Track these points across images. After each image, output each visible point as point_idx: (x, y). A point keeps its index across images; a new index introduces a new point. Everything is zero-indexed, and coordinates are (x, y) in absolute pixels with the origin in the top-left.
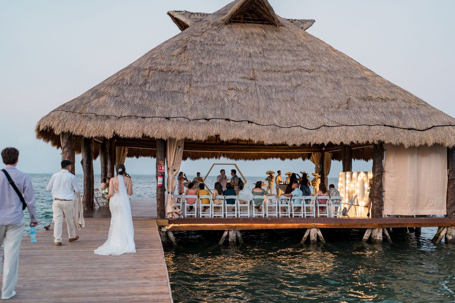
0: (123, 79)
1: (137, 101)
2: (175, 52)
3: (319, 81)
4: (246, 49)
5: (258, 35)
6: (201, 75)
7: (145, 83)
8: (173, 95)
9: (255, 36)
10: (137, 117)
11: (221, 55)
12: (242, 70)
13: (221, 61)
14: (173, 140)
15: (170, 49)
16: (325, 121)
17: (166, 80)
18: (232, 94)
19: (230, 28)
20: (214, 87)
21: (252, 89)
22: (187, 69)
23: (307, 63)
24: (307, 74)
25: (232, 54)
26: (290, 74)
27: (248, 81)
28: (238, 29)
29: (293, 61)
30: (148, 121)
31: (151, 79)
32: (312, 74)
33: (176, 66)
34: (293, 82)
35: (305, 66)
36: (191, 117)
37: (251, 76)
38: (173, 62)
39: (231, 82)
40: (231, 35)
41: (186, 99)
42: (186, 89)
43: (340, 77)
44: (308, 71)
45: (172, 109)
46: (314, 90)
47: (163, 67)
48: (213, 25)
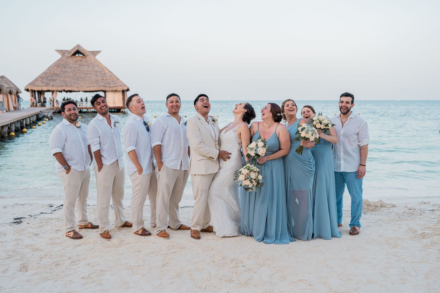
0: (43, 76)
1: (46, 82)
2: (56, 67)
3: (92, 75)
4: (75, 66)
5: (80, 60)
6: (62, 74)
7: (48, 77)
8: (54, 80)
9: (79, 61)
10: (46, 86)
11: (68, 68)
12: (73, 72)
13: (67, 70)
14: (55, 91)
15: (54, 67)
16: (90, 85)
17: (53, 76)
18: (69, 79)
19: (72, 58)
20: (65, 78)
21: (74, 78)
22: (58, 73)
23: (91, 69)
24: (89, 73)
25: (71, 67)
26: (85, 73)
27: (74, 76)
28: (74, 59)
29: (87, 69)
30: (49, 86)
31: (49, 76)
32: (91, 73)
33: (56, 72)
34: (85, 75)
35: (90, 70)
36: (59, 85)
37: (75, 74)
38: (55, 71)
39: (69, 76)
40: (71, 61)
41: (57, 81)
42: (58, 78)
43: (98, 73)
44: (90, 72)
45: (54, 83)
46: (90, 77)
47: (52, 72)
48: (67, 57)
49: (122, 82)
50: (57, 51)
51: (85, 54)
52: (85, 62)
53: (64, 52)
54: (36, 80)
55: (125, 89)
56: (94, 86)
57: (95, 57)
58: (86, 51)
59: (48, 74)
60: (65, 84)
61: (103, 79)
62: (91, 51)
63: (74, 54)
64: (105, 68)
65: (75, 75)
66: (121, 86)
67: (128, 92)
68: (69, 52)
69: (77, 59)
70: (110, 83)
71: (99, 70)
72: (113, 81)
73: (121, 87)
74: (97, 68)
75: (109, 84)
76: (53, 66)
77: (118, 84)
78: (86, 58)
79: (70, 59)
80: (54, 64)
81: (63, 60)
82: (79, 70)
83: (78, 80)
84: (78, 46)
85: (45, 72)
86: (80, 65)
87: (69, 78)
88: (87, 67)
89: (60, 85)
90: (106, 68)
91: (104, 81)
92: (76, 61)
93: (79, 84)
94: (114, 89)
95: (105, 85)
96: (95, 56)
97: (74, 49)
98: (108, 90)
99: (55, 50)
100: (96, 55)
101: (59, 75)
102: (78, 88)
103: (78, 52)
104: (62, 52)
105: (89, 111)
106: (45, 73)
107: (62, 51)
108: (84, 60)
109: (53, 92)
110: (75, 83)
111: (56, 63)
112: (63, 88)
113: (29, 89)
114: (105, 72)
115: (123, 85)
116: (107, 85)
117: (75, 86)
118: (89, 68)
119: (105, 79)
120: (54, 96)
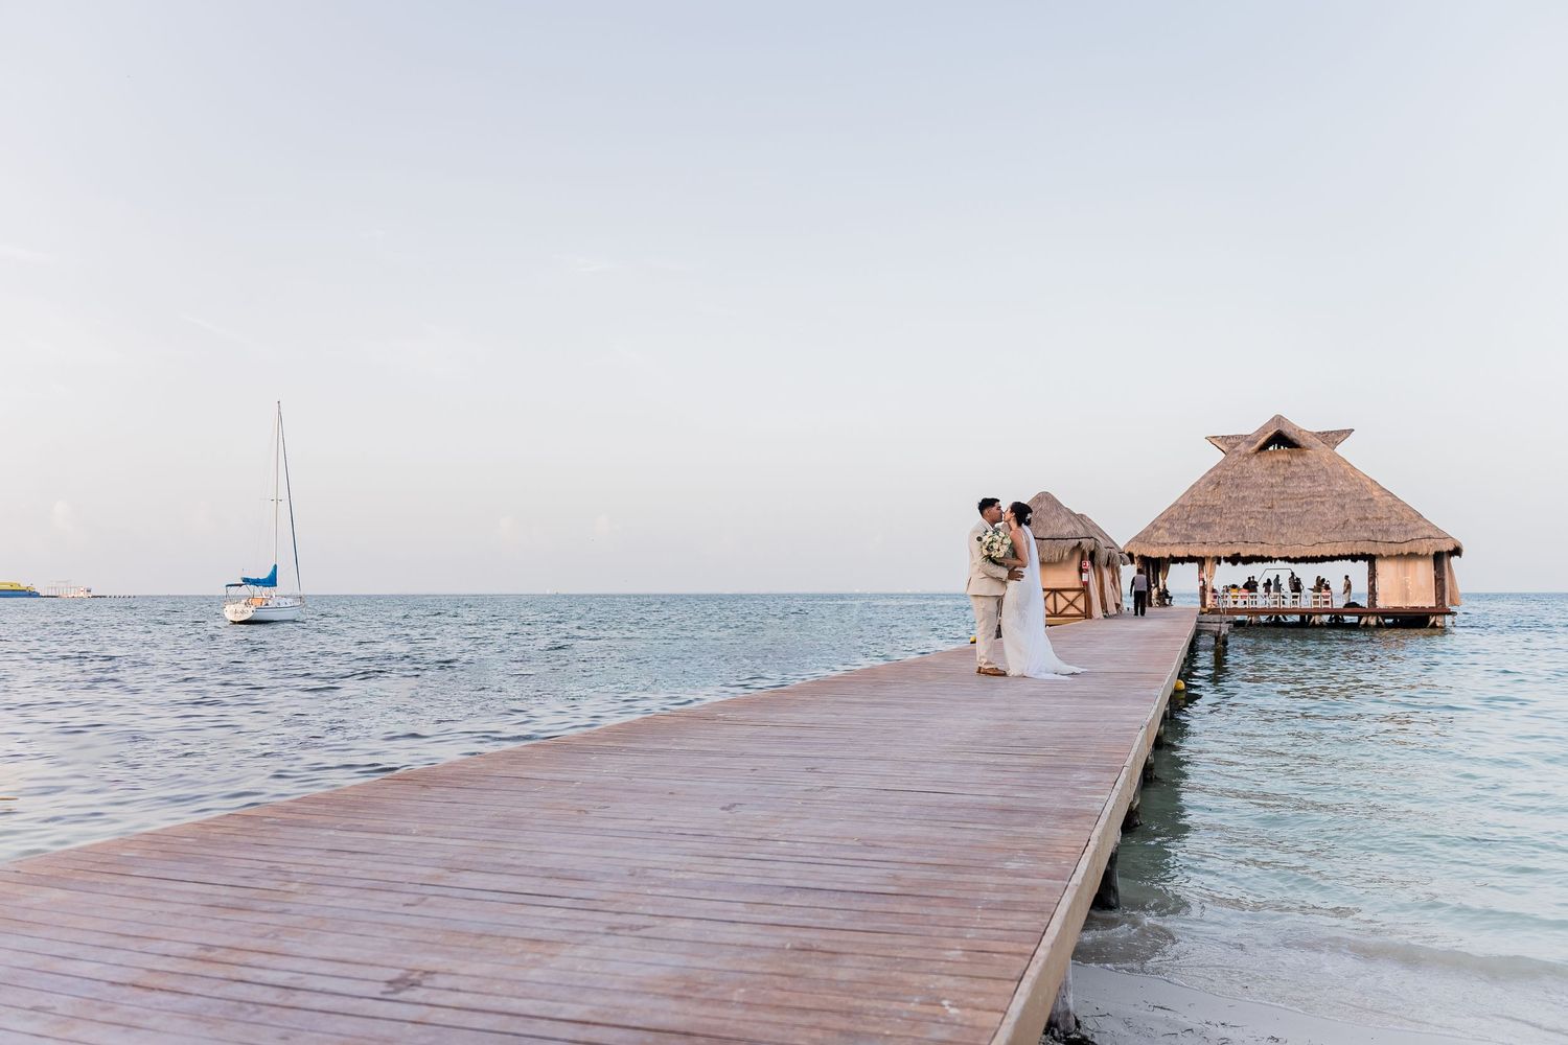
0: (1171, 515)
1: (1183, 531)
2: (1211, 487)
3: (1327, 506)
4: (1270, 480)
5: (1284, 462)
6: (1230, 508)
7: (1189, 516)
8: (1207, 527)
9: (1281, 464)
11: (1247, 488)
12: (1263, 500)
13: (1246, 493)
14: (1208, 558)
15: (1206, 486)
16: (1321, 539)
17: (1204, 514)
18: (1252, 522)
19: (1258, 457)
20: (1239, 517)
21: (1269, 516)
22: (1219, 503)
23: (1321, 489)
24: (1318, 499)
25: (1260, 486)
26: (1304, 501)
27: (1267, 510)
28: (1266, 458)
29: (1309, 488)
30: (1190, 545)
31: (1192, 514)
32: (1323, 499)
33: (1210, 502)
34: (1305, 508)
35: (1319, 492)
36: (1221, 541)
37: (1269, 504)
38: (1209, 498)
39: (1253, 512)
40: (1258, 467)
41: (1217, 528)
42: (1218, 520)
43: (1347, 500)
44: (1320, 496)
45: (1208, 537)
46: (1319, 514)
47: (1201, 503)
48: (1244, 456)
49: (1432, 527)
50: (1213, 439)
51: (1303, 443)
52: (1303, 468)
53: (1233, 441)
54: (1154, 526)
55: (1448, 546)
56: (1336, 542)
57: (1333, 448)
58: (1304, 431)
59: (1188, 509)
60: (1240, 536)
61: (1367, 519)
62: (1320, 433)
63: (1264, 447)
64: (1368, 483)
65: (1271, 507)
66: (1429, 538)
67: (1457, 557)
68: (1249, 439)
69: (1274, 459)
70: (1392, 529)
71: (1348, 489)
72: (1401, 524)
73: (1432, 541)
74: (1340, 482)
75: (1386, 532)
76: (1201, 486)
77: (1420, 534)
78: (1303, 455)
79: (1255, 459)
80: (1203, 479)
81: (1233, 465)
82: (1281, 493)
83: (1281, 523)
84: (1279, 419)
86: (1285, 479)
87: (1251, 518)
88: (1308, 484)
89: (1226, 539)
90: (1376, 483)
91: (1367, 523)
92: (1272, 467)
93: (1282, 535)
94: (1406, 549)
95: (1374, 538)
96: (1332, 445)
97: (1264, 429)
98: (1383, 554)
99: (1206, 438)
100: (1337, 443)
101: (1222, 509)
102: (1280, 548)
103: (1276, 439)
104: (1228, 442)
105: (1317, 622)
106: (1179, 505)
107: (1228, 437)
108: (1295, 460)
109: (1201, 561)
110: (1270, 534)
111: (1212, 474)
112: (1236, 551)
113: (1136, 555)
114: (1371, 496)
115: (1437, 536)
116: (1379, 538)
117: (1274, 542)
118: (1316, 484)
119: (1370, 517)
120: (1204, 575)
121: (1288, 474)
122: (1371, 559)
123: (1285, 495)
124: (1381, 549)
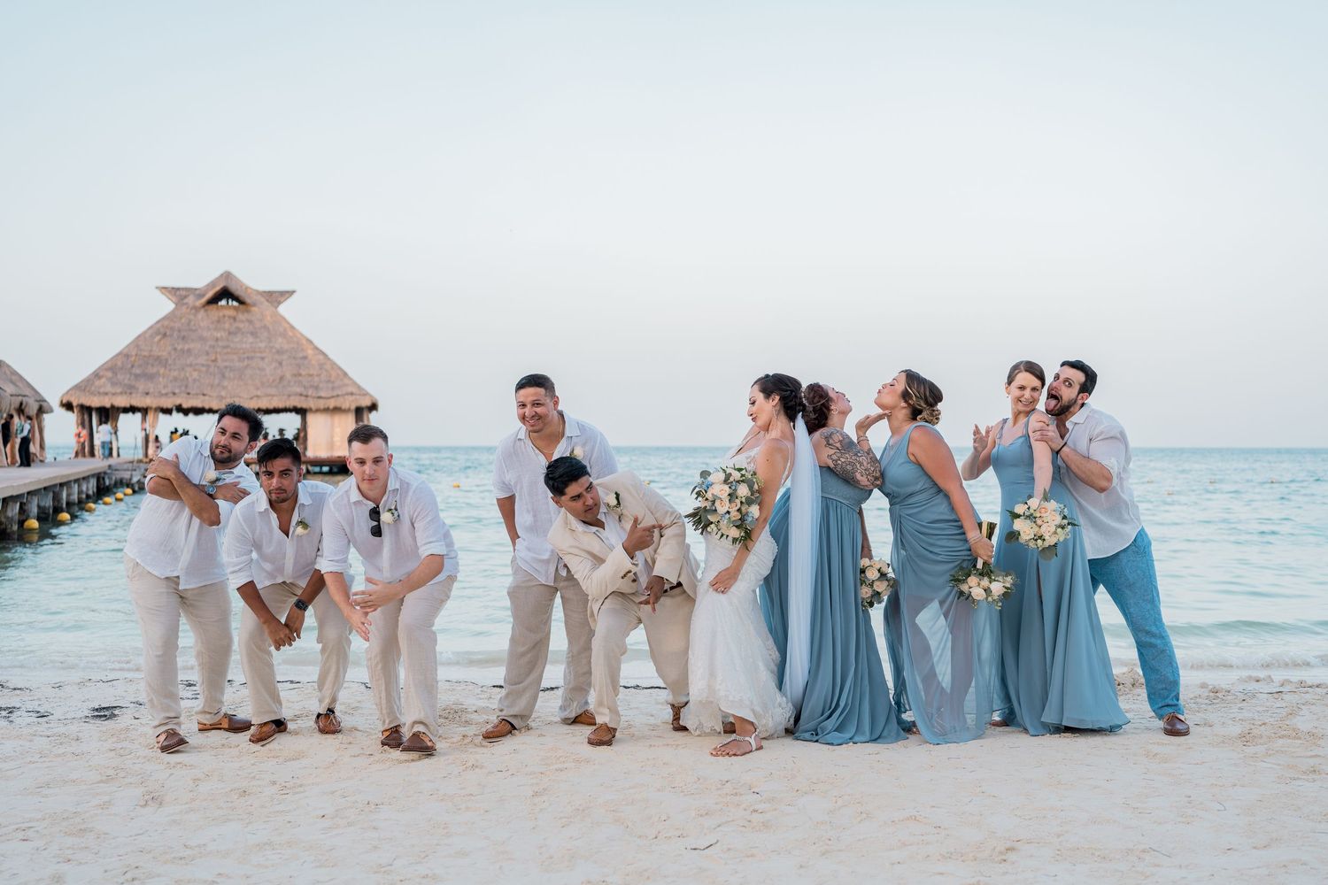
0: (116, 365)
1: (126, 381)
2: (158, 338)
3: (266, 360)
4: (215, 334)
5: (229, 317)
6: (175, 359)
7: (133, 366)
8: (151, 377)
9: (227, 319)
10: (126, 393)
11: (193, 340)
12: (207, 354)
13: (192, 346)
14: (151, 408)
15: (152, 336)
16: (259, 393)
17: (148, 364)
18: (195, 375)
19: (206, 311)
20: (183, 369)
21: (211, 369)
22: (164, 354)
23: (262, 345)
24: (258, 355)
25: (202, 339)
26: (246, 356)
27: (210, 363)
28: (214, 312)
29: (252, 343)
30: (134, 395)
31: (136, 364)
32: (263, 355)
33: (156, 352)
34: (246, 363)
35: (260, 348)
36: (163, 392)
37: (213, 358)
38: (154, 348)
39: (197, 364)
40: (205, 319)
41: (161, 379)
42: (162, 371)
43: (285, 357)
44: (261, 352)
45: (151, 387)
46: (259, 369)
47: (146, 354)
48: (191, 309)
49: (355, 383)
50: (164, 289)
51: (248, 300)
52: (247, 324)
53: (184, 293)
54: (97, 375)
55: (366, 402)
56: (273, 396)
57: (276, 308)
58: (249, 291)
59: (133, 359)
60: (183, 388)
61: (300, 375)
62: (265, 292)
63: (214, 300)
64: (304, 342)
65: (215, 361)
66: (352, 394)
67: (374, 413)
68: (198, 292)
69: (221, 314)
70: (321, 385)
71: (286, 347)
72: (329, 381)
73: (354, 397)
74: (280, 340)
75: (317, 388)
76: (147, 335)
77: (345, 390)
78: (248, 311)
79: (202, 314)
80: (151, 327)
81: (181, 318)
82: (226, 347)
83: (223, 376)
84: (227, 275)
85: (125, 351)
86: (230, 333)
87: (195, 370)
88: (251, 339)
89: (169, 390)
90: (310, 342)
91: (300, 378)
92: (218, 321)
93: (224, 388)
94: (332, 403)
95: (305, 393)
96: (276, 304)
97: (213, 284)
98: (314, 408)
99: (157, 288)
100: (279, 303)
101: (167, 360)
102: (221, 401)
103: (225, 294)
104: (178, 293)
106: (124, 355)
107: (178, 289)
108: (241, 316)
109: (144, 411)
110: (212, 386)
111: (159, 325)
112: (178, 402)
113: (75, 404)
114: (305, 354)
115: (358, 392)
116: (310, 393)
117: (215, 394)
118: (258, 340)
119: (303, 373)
120: (147, 425)
121: (233, 329)
122: (302, 412)
123: (229, 350)
124: (310, 404)
